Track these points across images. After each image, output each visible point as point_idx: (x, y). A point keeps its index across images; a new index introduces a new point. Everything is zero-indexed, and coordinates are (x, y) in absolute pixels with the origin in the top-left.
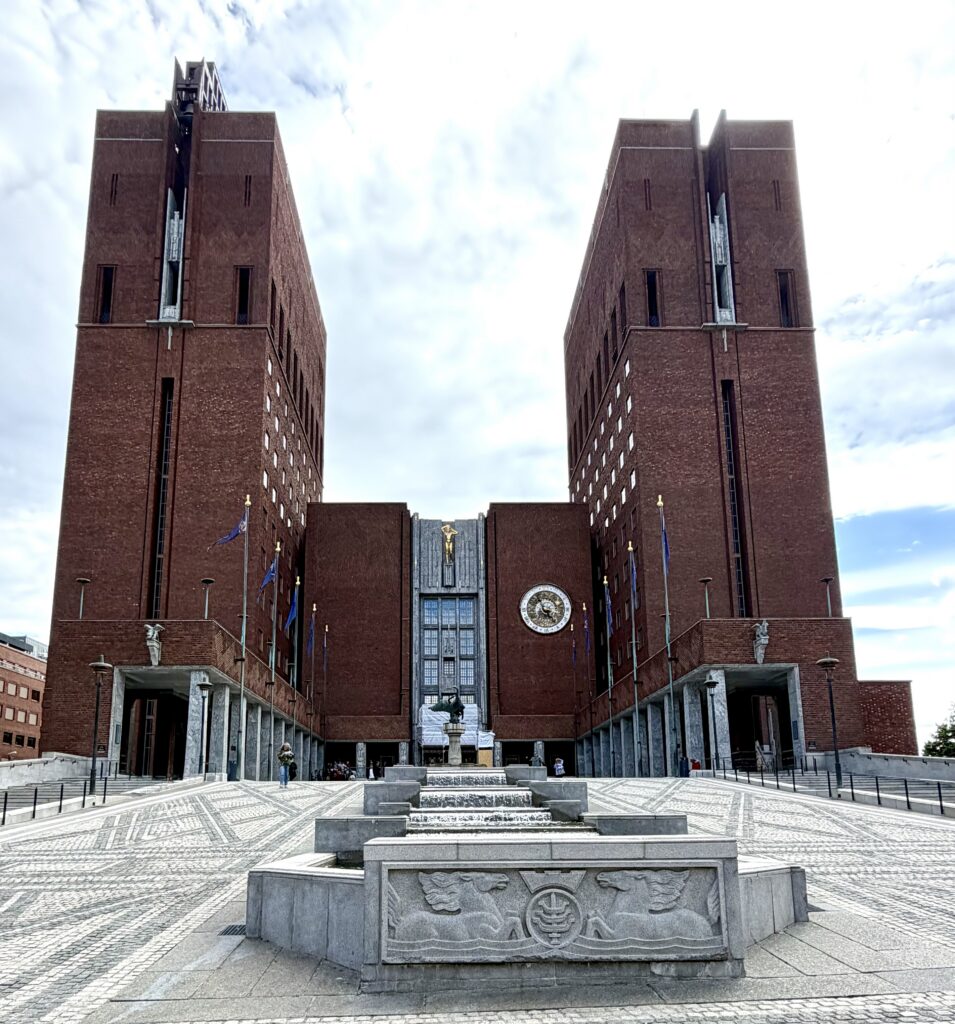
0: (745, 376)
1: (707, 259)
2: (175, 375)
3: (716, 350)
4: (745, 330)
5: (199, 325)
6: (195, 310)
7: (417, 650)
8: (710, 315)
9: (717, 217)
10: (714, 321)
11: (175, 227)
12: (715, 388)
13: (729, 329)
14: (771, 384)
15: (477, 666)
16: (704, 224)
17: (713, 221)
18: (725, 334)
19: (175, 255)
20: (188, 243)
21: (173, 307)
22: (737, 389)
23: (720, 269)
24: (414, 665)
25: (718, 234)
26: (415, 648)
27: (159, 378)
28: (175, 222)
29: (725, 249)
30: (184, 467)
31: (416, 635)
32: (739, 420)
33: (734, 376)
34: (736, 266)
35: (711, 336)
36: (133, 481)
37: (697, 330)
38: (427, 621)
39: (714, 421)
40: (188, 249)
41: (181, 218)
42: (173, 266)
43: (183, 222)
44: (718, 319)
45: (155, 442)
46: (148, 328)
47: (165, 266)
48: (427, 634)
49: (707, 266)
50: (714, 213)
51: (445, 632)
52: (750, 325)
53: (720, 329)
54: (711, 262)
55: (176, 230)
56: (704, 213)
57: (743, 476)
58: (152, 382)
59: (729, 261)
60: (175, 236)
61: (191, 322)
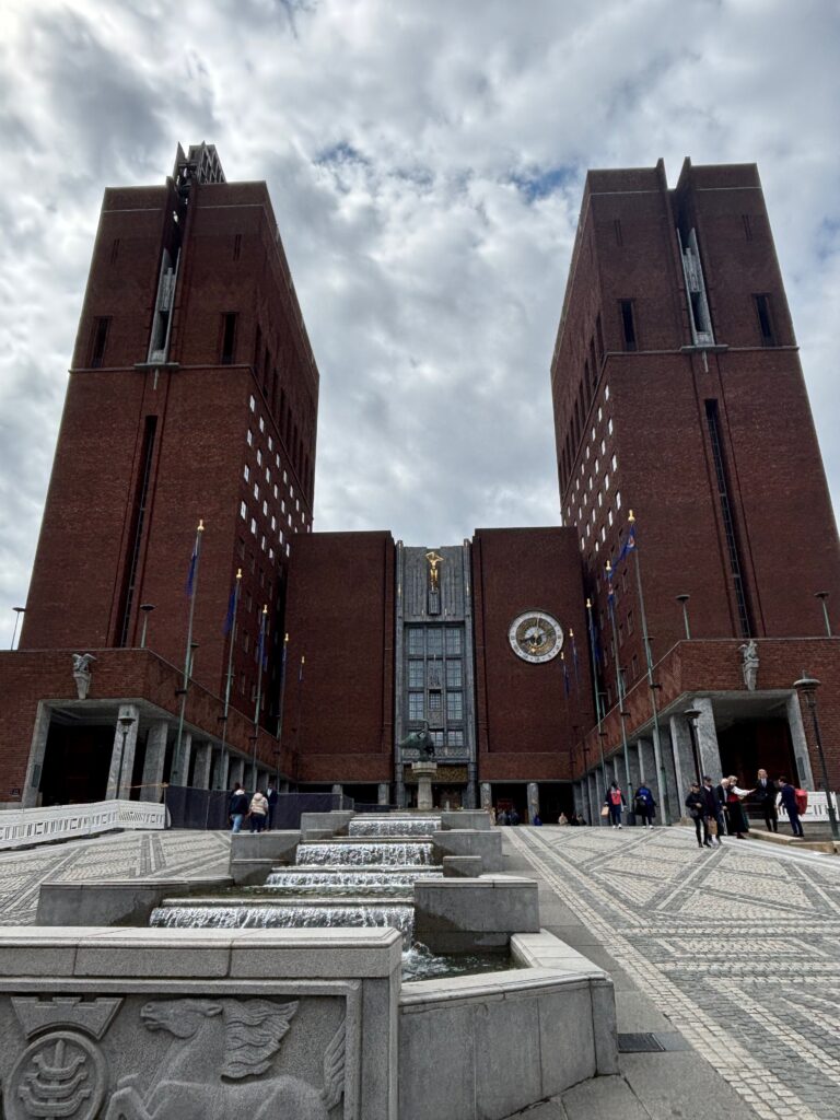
0: (729, 396)
1: (681, 287)
2: (159, 413)
3: (697, 372)
4: (725, 351)
5: (185, 367)
6: (182, 353)
7: (401, 681)
8: (688, 339)
9: (688, 250)
10: (693, 344)
11: (169, 281)
12: (698, 407)
13: (709, 351)
14: (757, 402)
15: (465, 699)
16: (676, 256)
17: (685, 253)
18: (705, 356)
19: (166, 305)
20: (179, 294)
21: (160, 351)
22: (721, 407)
23: (696, 297)
24: (397, 699)
25: (691, 265)
26: (399, 681)
27: (144, 416)
28: (168, 277)
29: (698, 276)
30: (162, 499)
31: (399, 665)
32: (726, 438)
33: (717, 395)
34: (711, 293)
35: (691, 359)
36: (111, 515)
37: (676, 354)
38: (412, 652)
39: (700, 440)
40: (178, 299)
41: (174, 273)
42: (164, 316)
43: (175, 277)
44: (696, 342)
45: (135, 476)
46: (135, 371)
47: (156, 314)
48: (412, 665)
49: (682, 294)
50: (685, 245)
51: (430, 662)
52: (730, 346)
53: (699, 351)
54: (685, 291)
55: (168, 283)
56: (674, 246)
57: (736, 494)
58: (136, 420)
59: (704, 288)
60: (167, 288)
61: (177, 364)
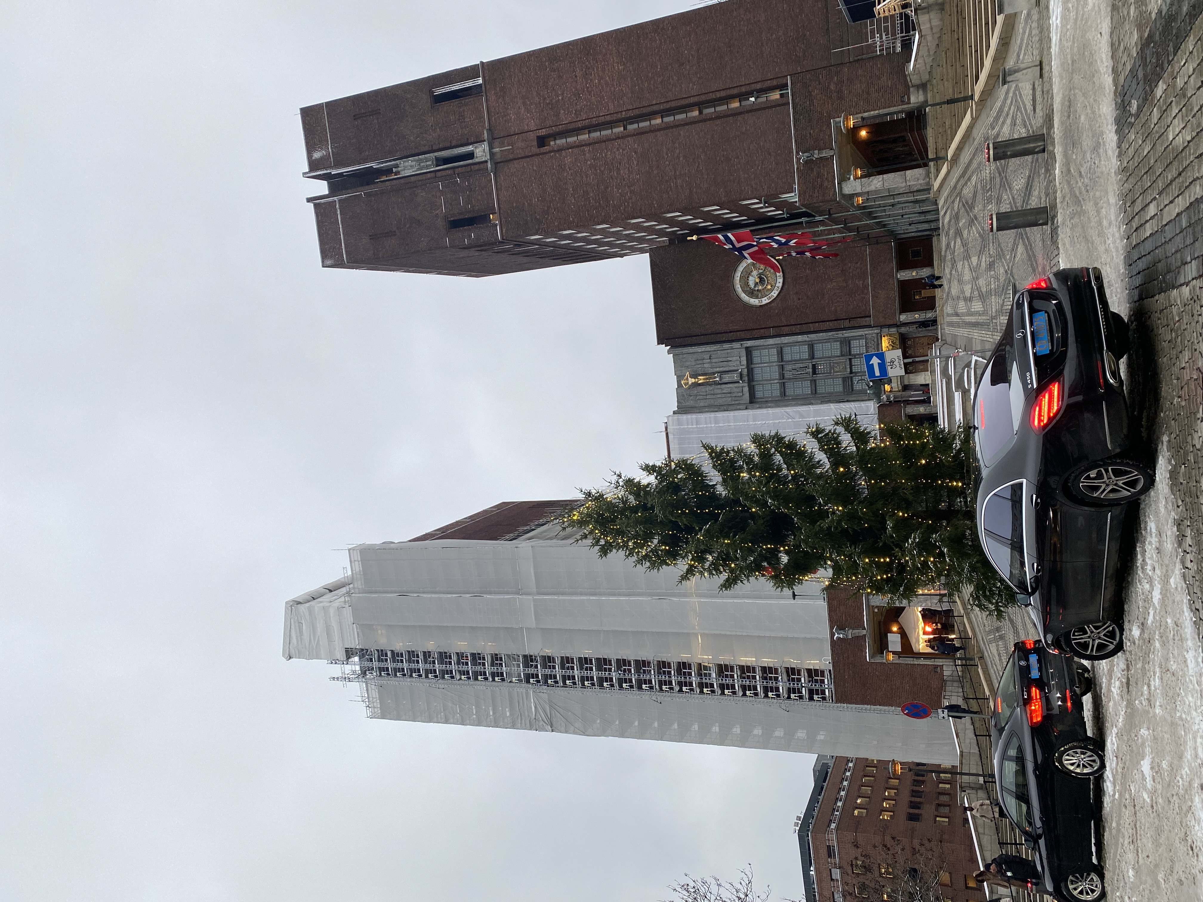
0: (533, 125)
1: (432, 175)
3: (511, 156)
4: (490, 130)
9: (395, 171)
10: (486, 162)
12: (544, 153)
14: (536, 99)
15: (820, 341)
16: (402, 181)
17: (397, 173)
22: (543, 132)
23: (439, 162)
25: (408, 168)
29: (419, 160)
32: (572, 126)
33: (532, 136)
34: (436, 147)
35: (500, 162)
37: (495, 176)
38: (777, 393)
44: (484, 159)
48: (790, 392)
51: (786, 376)
52: (484, 126)
53: (492, 154)
54: (435, 171)
56: (392, 183)
59: (431, 155)
